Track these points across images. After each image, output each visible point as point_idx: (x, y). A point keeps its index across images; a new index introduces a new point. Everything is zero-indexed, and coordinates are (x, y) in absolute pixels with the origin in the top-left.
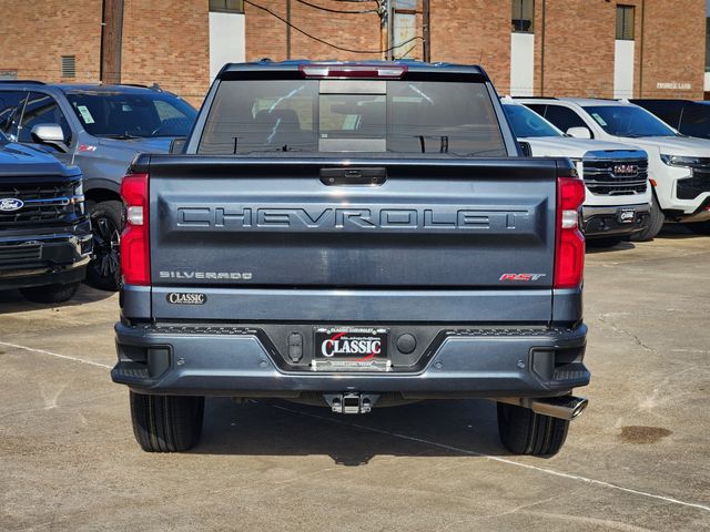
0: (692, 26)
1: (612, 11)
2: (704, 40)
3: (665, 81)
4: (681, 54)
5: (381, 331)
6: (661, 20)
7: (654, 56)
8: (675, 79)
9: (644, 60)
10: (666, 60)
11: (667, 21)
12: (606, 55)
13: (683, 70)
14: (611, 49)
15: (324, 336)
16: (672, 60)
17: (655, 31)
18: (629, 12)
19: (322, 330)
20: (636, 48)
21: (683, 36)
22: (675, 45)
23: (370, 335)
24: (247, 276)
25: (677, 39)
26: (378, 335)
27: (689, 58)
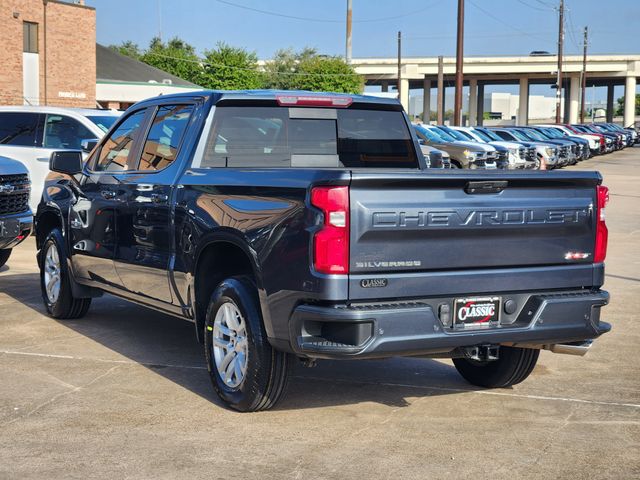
0: (85, 43)
1: (20, 27)
2: (94, 55)
3: (64, 91)
4: (76, 67)
5: (496, 299)
6: (60, 37)
7: (55, 68)
8: (73, 89)
9: (48, 72)
10: (65, 72)
11: (65, 38)
12: (17, 66)
13: (78, 82)
14: (19, 60)
15: (460, 305)
16: (70, 72)
17: (55, 46)
18: (34, 27)
19: (460, 300)
20: (40, 60)
21: (78, 52)
22: (72, 59)
23: (489, 302)
24: (417, 264)
25: (74, 54)
26: (494, 302)
27: (83, 71)
